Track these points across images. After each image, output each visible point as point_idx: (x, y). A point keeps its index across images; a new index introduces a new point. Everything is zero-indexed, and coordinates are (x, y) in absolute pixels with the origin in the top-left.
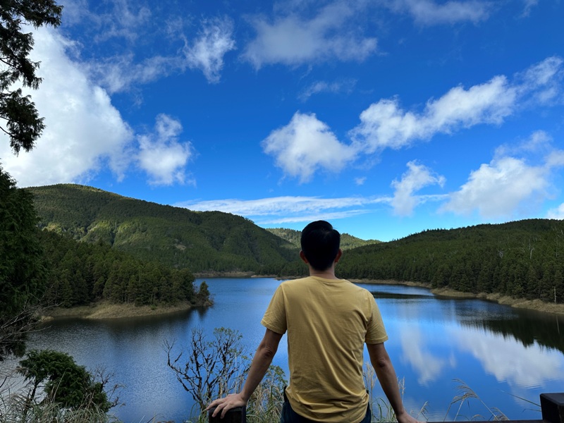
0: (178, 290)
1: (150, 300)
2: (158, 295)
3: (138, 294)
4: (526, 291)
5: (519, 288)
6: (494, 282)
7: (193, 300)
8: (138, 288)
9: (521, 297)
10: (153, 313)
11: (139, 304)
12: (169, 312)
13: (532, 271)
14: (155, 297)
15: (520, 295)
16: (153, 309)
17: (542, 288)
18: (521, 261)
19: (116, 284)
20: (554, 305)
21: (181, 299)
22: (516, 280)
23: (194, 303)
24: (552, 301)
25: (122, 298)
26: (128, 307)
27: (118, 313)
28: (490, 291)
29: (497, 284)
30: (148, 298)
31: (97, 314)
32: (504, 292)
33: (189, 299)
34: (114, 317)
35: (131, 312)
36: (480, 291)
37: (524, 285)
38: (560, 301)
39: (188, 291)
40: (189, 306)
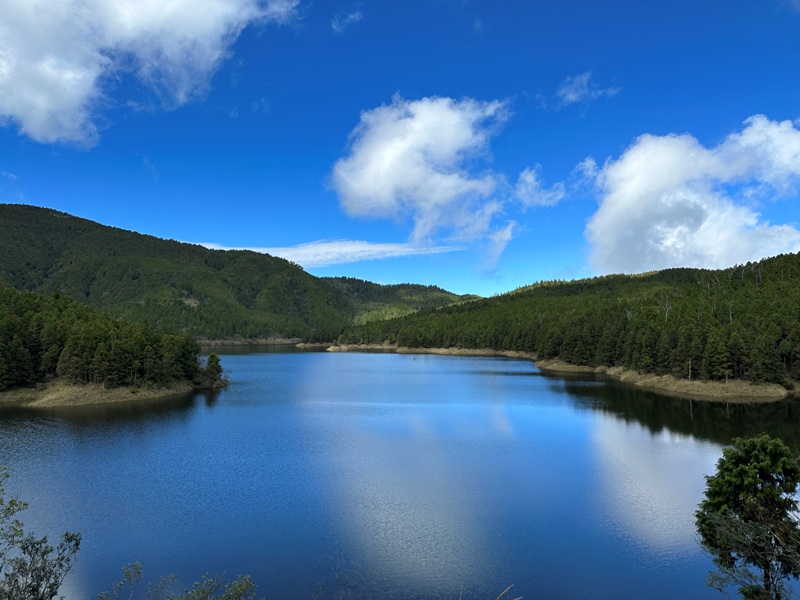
0: (172, 365)
1: (129, 379)
2: (141, 372)
3: (109, 371)
4: (656, 364)
5: (647, 360)
6: (617, 352)
7: (197, 380)
8: (109, 361)
9: (649, 372)
10: (134, 397)
11: (112, 384)
12: (157, 396)
13: (665, 337)
14: (137, 375)
15: (648, 370)
16: (133, 392)
17: (675, 360)
18: (652, 324)
19: (75, 355)
20: (687, 382)
21: (177, 378)
22: (644, 350)
23: (198, 384)
24: (686, 377)
25: (85, 377)
26: (94, 389)
27: (77, 398)
28: (611, 363)
29: (621, 355)
30: (125, 377)
31: (45, 400)
32: (629, 364)
34: (71, 403)
35: (98, 396)
36: (599, 364)
37: (653, 356)
38: (695, 376)
39: (189, 366)
40: (191, 388)
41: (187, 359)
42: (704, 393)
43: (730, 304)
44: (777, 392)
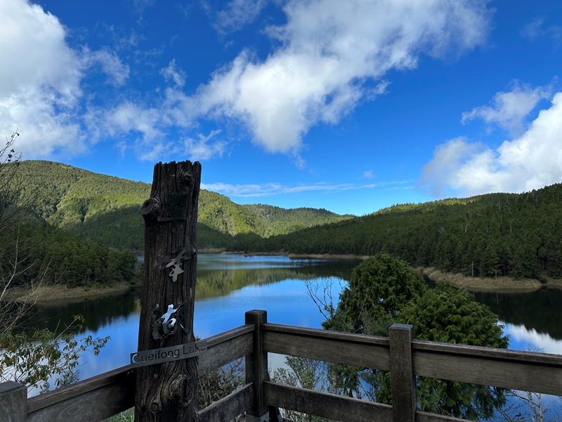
0: (114, 271)
1: (84, 282)
2: (92, 276)
3: (70, 276)
4: (453, 266)
5: (447, 262)
6: (431, 257)
7: (132, 281)
8: (71, 270)
9: (449, 271)
10: (86, 294)
11: (71, 286)
12: (102, 292)
14: (89, 279)
15: (449, 269)
16: (86, 291)
17: (465, 263)
19: (50, 266)
20: (470, 279)
21: (118, 280)
22: (445, 256)
23: (133, 284)
24: (470, 275)
25: (52, 281)
26: (59, 289)
27: (48, 295)
28: (427, 265)
29: (433, 258)
30: (81, 280)
32: (437, 266)
33: (127, 279)
34: (44, 298)
35: (62, 293)
36: (419, 266)
37: (452, 260)
38: (477, 274)
39: (127, 272)
41: (126, 267)
44: (534, 285)
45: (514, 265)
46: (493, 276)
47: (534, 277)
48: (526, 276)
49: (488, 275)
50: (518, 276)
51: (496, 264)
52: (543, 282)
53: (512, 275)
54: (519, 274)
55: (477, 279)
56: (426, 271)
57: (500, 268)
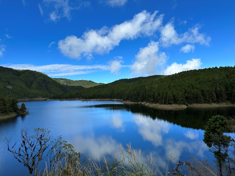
4: (154, 101)
5: (152, 100)
9: (153, 103)
12: (5, 118)
13: (157, 94)
15: (152, 102)
17: (159, 100)
18: (153, 90)
20: (163, 105)
22: (151, 97)
23: (18, 113)
28: (143, 101)
29: (145, 99)
32: (148, 101)
36: (139, 101)
37: (154, 99)
38: (165, 104)
39: (15, 108)
40: (16, 115)
41: (14, 105)
42: (167, 108)
43: (172, 84)
44: (184, 107)
45: (178, 100)
46: (171, 104)
47: (184, 104)
48: (182, 104)
49: (169, 104)
50: (180, 104)
51: (172, 100)
52: (187, 105)
53: (178, 103)
54: (180, 103)
55: (165, 105)
56: (143, 103)
57: (173, 101)
